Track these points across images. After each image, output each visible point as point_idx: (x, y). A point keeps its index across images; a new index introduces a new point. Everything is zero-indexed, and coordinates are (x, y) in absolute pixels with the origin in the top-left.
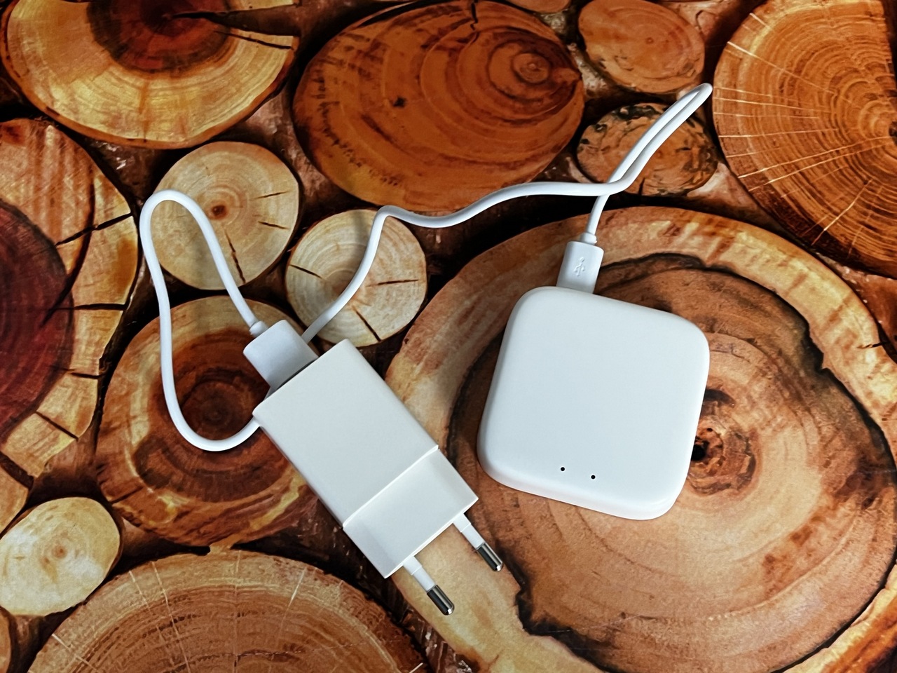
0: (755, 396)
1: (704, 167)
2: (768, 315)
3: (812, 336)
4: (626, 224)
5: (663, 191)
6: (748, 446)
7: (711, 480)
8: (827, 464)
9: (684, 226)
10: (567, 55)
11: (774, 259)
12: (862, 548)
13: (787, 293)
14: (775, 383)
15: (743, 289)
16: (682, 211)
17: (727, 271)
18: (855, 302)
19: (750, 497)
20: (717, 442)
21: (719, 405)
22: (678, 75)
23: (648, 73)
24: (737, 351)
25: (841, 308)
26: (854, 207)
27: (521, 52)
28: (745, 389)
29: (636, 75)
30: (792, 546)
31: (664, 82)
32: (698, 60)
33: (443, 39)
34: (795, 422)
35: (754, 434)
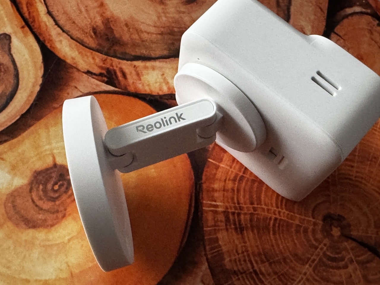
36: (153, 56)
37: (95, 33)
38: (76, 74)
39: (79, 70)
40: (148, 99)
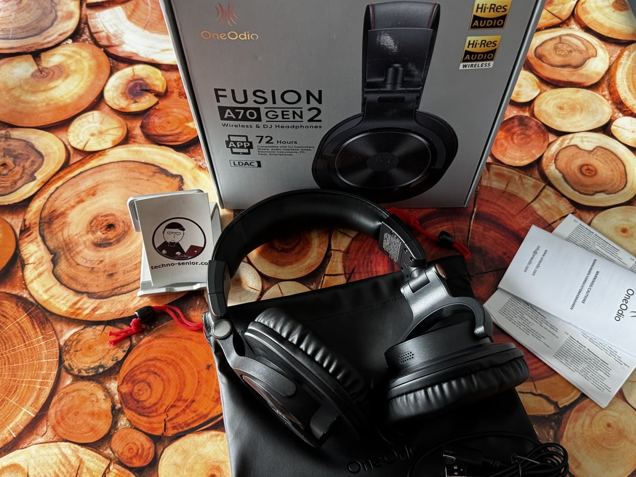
0: (83, 245)
1: (71, 342)
2: (67, 275)
3: (53, 267)
4: (116, 312)
5: (94, 328)
6: (91, 228)
7: (107, 218)
8: (64, 223)
9: (90, 312)
10: (122, 401)
11: (56, 299)
12: (61, 198)
13: (56, 284)
14: (74, 249)
15: (74, 286)
16: (89, 319)
17: (78, 292)
18: (28, 281)
19: (95, 213)
20: (102, 230)
21: (98, 242)
22: (67, 394)
23: (83, 393)
24: (85, 261)
25: (35, 279)
26: (7, 326)
27: (145, 401)
28: (86, 247)
29: (89, 391)
30: (84, 199)
31: (77, 388)
32: (55, 403)
33: (184, 407)
34: (71, 237)
35: (87, 232)
36: (47, 243)
37: (52, 212)
38: (21, 216)
39: (24, 215)
40: (17, 251)
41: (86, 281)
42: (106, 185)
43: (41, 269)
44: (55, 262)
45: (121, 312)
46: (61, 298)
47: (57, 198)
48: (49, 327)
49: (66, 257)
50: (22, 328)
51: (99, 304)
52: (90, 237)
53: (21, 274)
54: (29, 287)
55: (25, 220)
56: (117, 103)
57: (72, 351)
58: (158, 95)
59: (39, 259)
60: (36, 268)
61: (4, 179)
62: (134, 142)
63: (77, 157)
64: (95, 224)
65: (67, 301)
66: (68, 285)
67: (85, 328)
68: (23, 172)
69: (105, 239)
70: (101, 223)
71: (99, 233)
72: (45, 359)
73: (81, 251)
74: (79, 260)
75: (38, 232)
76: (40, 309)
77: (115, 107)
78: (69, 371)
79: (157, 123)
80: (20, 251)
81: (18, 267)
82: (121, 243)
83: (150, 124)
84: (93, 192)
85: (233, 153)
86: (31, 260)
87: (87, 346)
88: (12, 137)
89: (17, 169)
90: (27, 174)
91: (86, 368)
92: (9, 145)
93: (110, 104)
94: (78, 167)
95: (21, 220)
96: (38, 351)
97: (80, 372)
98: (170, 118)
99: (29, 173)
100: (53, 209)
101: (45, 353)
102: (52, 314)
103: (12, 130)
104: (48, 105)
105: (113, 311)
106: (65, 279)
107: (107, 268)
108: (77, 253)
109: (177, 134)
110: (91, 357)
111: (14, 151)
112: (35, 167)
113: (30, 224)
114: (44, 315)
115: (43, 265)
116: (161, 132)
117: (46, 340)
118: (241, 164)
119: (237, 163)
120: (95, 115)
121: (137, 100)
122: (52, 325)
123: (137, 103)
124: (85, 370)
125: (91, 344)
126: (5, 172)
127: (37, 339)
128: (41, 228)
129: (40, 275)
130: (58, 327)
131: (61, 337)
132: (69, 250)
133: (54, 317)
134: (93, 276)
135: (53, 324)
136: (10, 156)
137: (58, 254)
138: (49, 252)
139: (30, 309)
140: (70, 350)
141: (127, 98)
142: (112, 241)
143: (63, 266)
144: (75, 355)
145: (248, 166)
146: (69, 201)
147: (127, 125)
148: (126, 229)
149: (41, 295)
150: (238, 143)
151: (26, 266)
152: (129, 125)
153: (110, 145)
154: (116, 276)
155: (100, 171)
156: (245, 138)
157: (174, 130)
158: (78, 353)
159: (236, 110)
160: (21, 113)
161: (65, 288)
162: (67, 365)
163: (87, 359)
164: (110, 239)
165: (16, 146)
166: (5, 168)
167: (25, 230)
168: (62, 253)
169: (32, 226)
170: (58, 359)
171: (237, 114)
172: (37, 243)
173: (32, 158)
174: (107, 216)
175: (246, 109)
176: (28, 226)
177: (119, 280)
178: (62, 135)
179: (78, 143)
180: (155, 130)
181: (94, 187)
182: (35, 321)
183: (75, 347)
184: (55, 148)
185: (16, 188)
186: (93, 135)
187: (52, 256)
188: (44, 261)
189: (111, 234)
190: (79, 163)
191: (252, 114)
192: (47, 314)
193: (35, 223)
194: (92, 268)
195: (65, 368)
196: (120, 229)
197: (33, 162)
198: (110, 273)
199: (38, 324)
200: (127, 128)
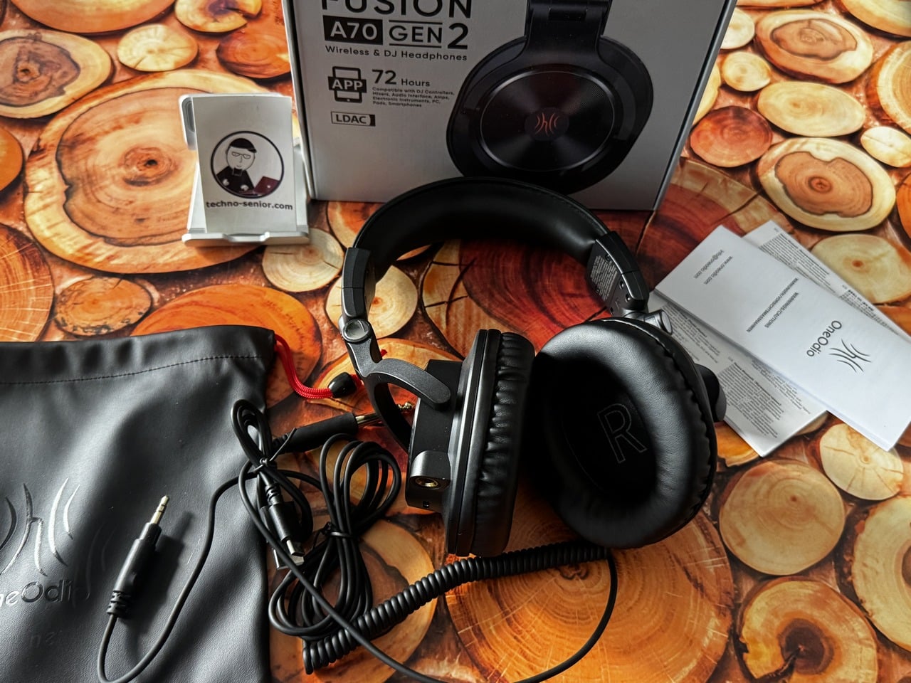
0: (110, 179)
1: (70, 292)
2: (82, 212)
3: (65, 200)
4: (138, 265)
5: (105, 280)
6: (125, 161)
7: (149, 152)
8: (91, 150)
9: (104, 260)
11: (61, 238)
13: (64, 221)
14: (97, 183)
15: (89, 226)
16: (100, 269)
17: (91, 234)
18: (28, 212)
19: (134, 144)
20: (139, 165)
21: (131, 178)
24: (109, 198)
25: (38, 210)
28: (114, 183)
30: (124, 125)
34: (97, 167)
35: (119, 166)
41: (105, 222)
42: (154, 113)
43: (48, 200)
44: (68, 194)
45: (145, 266)
46: (69, 238)
47: (87, 120)
48: (45, 270)
49: (85, 190)
50: (8, 266)
51: (117, 252)
52: (123, 171)
53: (21, 202)
54: (29, 219)
55: (39, 140)
56: (191, 18)
57: (70, 303)
58: (248, 17)
59: (49, 188)
60: (41, 198)
61: (22, 88)
62: (203, 67)
63: (124, 75)
64: (131, 157)
65: (76, 243)
66: (81, 224)
67: (93, 277)
68: (50, 83)
69: (141, 176)
70: (140, 157)
71: (135, 169)
72: (32, 307)
73: (106, 186)
74: (101, 196)
75: (54, 156)
76: (38, 248)
77: (187, 23)
78: (60, 326)
79: (239, 50)
80: (25, 175)
81: (19, 194)
82: (161, 185)
83: (230, 49)
84: (136, 119)
85: (338, 99)
86: (38, 188)
87: (91, 300)
88: (43, 39)
89: (42, 78)
90: (54, 86)
91: (83, 326)
92: (37, 49)
93: (181, 19)
94: (123, 87)
95: (35, 138)
96: (24, 297)
97: (74, 330)
98: (258, 46)
99: (57, 86)
100: (80, 132)
101: (33, 300)
102: (51, 254)
103: (45, 32)
104: (99, 9)
105: (135, 263)
106: (78, 216)
107: (136, 212)
108: (101, 188)
109: (263, 65)
110: (93, 313)
111: (43, 57)
112: (66, 80)
113: (45, 145)
114: (42, 255)
115: (52, 196)
116: (241, 59)
117: (39, 285)
118: (347, 119)
119: (341, 118)
120: (160, 29)
121: (219, 20)
122: (49, 269)
123: (217, 23)
124: (83, 328)
125: (97, 298)
126: (25, 79)
127: (27, 281)
128: (59, 153)
129: (46, 207)
130: (57, 271)
131: (59, 284)
132: (91, 183)
133: (54, 259)
134: (117, 218)
135: (52, 267)
136: (36, 62)
137: (75, 186)
138: (63, 181)
139: (24, 245)
140: (67, 301)
141: (205, 14)
142: (150, 180)
143: (79, 201)
144: (73, 308)
145: (355, 122)
146: (103, 125)
147: (198, 46)
148: (172, 168)
149: (42, 231)
150: (346, 82)
151: (30, 194)
152: (202, 46)
153: (170, 66)
154: (146, 223)
155: (151, 96)
156: (357, 72)
157: (261, 60)
158: (77, 306)
159: (349, 24)
160: (61, 13)
161: (77, 227)
162: (60, 320)
163: (87, 316)
164: (147, 178)
165: (46, 52)
166: (27, 75)
167: (38, 151)
168: (81, 185)
169: (48, 148)
170: (49, 310)
171: (349, 30)
172: (51, 169)
173: (65, 69)
174: (150, 149)
175: (362, 22)
176: (42, 147)
177: (150, 228)
178: (110, 47)
179: (130, 60)
180: (235, 58)
181: (140, 113)
182: (27, 261)
183: (75, 299)
184: (98, 61)
185: (37, 100)
186: (151, 52)
187: (67, 187)
188: (55, 191)
189: (150, 172)
190: (126, 82)
191: (370, 31)
192: (45, 254)
193: (52, 146)
194: (118, 209)
195: (57, 322)
196: (162, 168)
197: (65, 74)
198: (140, 217)
199: (31, 265)
200: (198, 50)
